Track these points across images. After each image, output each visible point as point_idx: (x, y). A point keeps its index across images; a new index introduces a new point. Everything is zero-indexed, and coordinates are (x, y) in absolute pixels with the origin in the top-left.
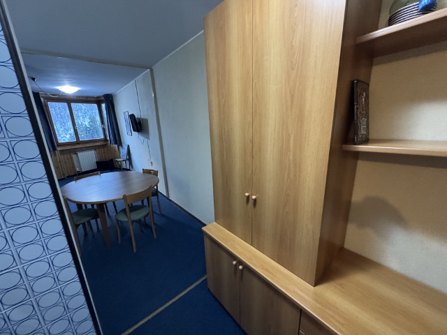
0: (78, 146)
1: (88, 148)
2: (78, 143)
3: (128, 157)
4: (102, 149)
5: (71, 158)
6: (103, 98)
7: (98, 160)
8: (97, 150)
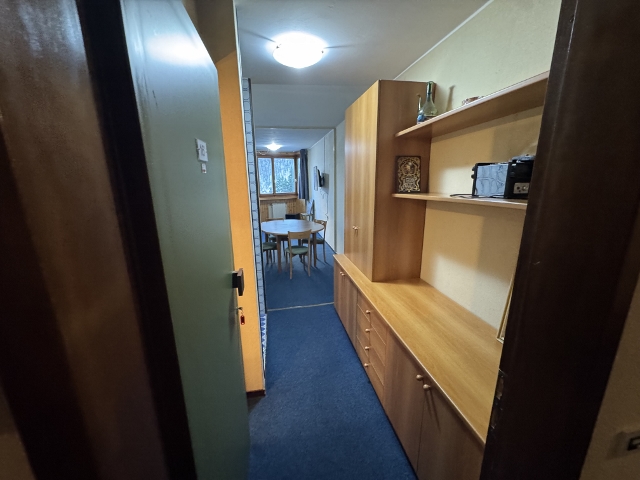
0: (274, 198)
1: (281, 201)
2: (274, 195)
3: (312, 213)
4: (292, 203)
5: (267, 209)
6: (299, 153)
7: (287, 213)
8: (288, 204)
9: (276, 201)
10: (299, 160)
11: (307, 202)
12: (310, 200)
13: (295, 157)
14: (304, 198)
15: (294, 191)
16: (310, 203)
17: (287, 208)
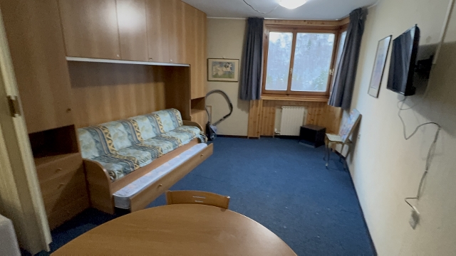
1: (298, 104)
2: (288, 93)
3: (350, 138)
4: (317, 109)
5: (274, 113)
6: (348, 21)
7: (305, 124)
8: (310, 109)
9: (290, 104)
10: (344, 36)
11: (345, 113)
12: (352, 111)
13: (337, 30)
14: (340, 105)
15: (324, 90)
16: (349, 116)
17: (306, 116)
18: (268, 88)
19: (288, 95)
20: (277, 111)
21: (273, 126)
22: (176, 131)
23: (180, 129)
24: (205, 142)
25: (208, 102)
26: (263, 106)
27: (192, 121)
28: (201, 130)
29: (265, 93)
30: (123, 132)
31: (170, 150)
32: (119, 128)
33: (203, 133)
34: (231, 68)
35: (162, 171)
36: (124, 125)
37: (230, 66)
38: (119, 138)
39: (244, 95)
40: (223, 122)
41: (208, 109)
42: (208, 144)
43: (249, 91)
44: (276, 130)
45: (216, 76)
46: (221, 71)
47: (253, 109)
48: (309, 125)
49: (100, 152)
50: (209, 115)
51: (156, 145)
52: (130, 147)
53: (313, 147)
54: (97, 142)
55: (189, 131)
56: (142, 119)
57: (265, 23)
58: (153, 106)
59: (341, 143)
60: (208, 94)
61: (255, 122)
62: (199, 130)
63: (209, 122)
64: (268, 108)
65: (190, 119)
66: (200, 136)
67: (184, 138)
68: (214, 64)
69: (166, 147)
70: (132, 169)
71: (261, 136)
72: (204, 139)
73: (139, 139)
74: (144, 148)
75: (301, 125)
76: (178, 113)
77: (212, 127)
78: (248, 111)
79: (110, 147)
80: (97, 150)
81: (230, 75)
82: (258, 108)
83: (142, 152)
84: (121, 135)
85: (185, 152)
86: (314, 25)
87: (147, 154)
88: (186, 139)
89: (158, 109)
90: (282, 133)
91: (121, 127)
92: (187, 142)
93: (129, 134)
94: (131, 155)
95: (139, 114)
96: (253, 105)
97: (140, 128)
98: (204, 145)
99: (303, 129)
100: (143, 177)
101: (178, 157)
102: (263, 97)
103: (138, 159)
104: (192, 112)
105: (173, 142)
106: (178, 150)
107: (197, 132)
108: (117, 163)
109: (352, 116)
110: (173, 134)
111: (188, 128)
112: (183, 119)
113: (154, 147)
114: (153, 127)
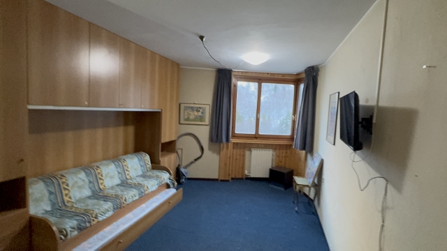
3: (316, 181)
4: (284, 151)
5: (244, 155)
6: (304, 76)
7: (274, 166)
8: (278, 151)
9: (258, 146)
10: (302, 86)
11: (309, 156)
12: (315, 155)
13: (296, 81)
14: (304, 148)
16: (313, 159)
17: (274, 158)
18: (237, 131)
19: (256, 138)
20: (247, 153)
21: (243, 168)
22: (144, 176)
23: (149, 173)
24: (174, 187)
25: (179, 145)
26: (233, 148)
27: (162, 164)
28: (170, 174)
29: (235, 136)
30: (83, 180)
31: (135, 199)
32: (80, 176)
33: (172, 177)
34: (202, 113)
35: (124, 224)
36: (86, 173)
37: (201, 110)
38: (78, 187)
39: (215, 138)
40: (193, 165)
41: (179, 152)
42: (177, 190)
43: (219, 136)
44: (246, 172)
45: (188, 119)
46: (193, 115)
47: (224, 152)
48: (277, 167)
49: (53, 205)
50: (180, 158)
51: (120, 193)
52: (89, 198)
53: (283, 189)
54: (51, 193)
55: (157, 177)
56: (107, 165)
57: (233, 74)
58: (121, 149)
59: (307, 186)
60: (179, 137)
61: (226, 164)
62: (168, 175)
63: (179, 165)
64: (238, 150)
65: (159, 163)
66: (169, 182)
67: (152, 185)
68: (186, 108)
69: (131, 195)
70: (88, 225)
71: (232, 179)
72: (173, 184)
73: (101, 187)
74: (106, 198)
75: (270, 167)
76: (148, 158)
77: (183, 170)
78: (219, 153)
79: (66, 199)
80: (49, 203)
81: (201, 119)
82: (229, 150)
83: (102, 202)
84: (81, 183)
85: (152, 200)
86: (276, 77)
87: (108, 205)
88: (153, 186)
89: (126, 153)
90: (252, 175)
91: (82, 175)
92: (154, 188)
93: (90, 182)
94: (90, 208)
95: (104, 159)
96: (223, 148)
97: (104, 175)
98: (172, 191)
99: (272, 171)
100: (101, 233)
101: (143, 205)
102: (233, 140)
103: (97, 211)
104: (163, 156)
105: (138, 190)
106: (144, 197)
107: (166, 177)
108: (70, 218)
109: (315, 159)
110: (140, 180)
111: (157, 173)
112: (151, 163)
113: (117, 196)
114: (119, 173)
